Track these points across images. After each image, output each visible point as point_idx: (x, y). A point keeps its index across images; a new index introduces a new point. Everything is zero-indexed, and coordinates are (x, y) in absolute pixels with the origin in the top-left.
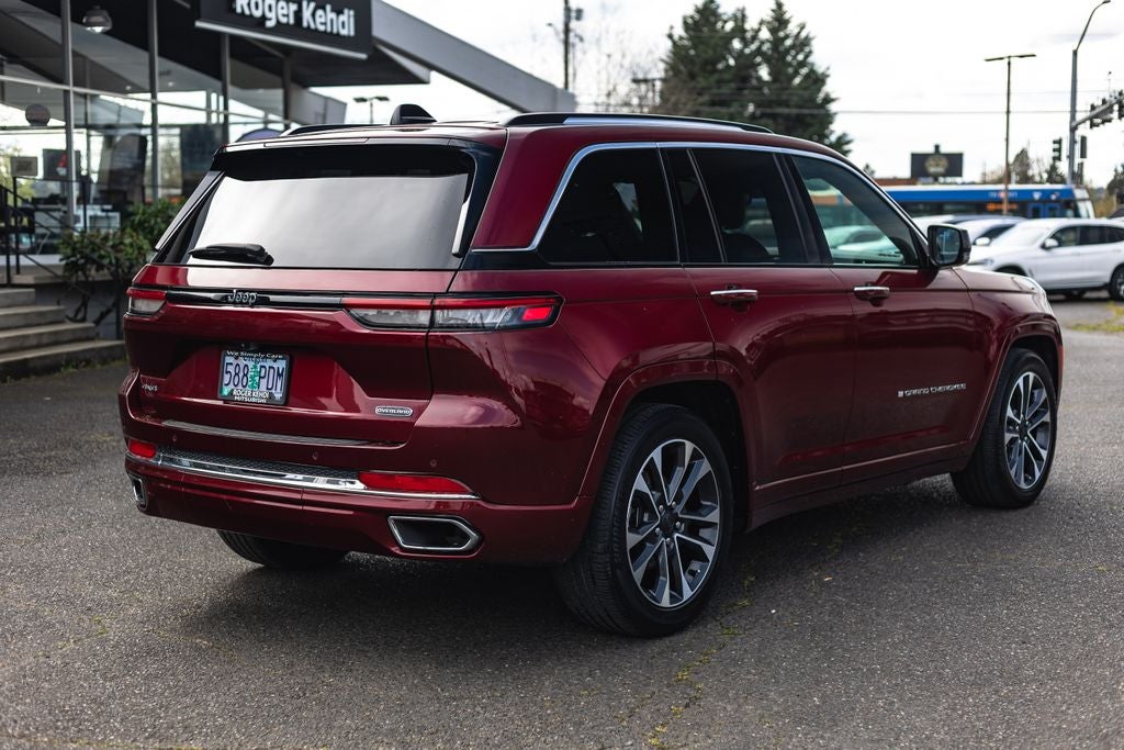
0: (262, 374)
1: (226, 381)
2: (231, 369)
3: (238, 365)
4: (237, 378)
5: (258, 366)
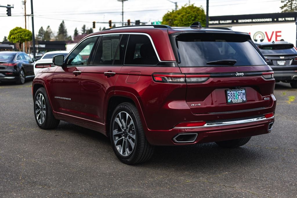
0: (239, 95)
1: (229, 98)
2: (229, 94)
3: (231, 93)
4: (232, 97)
5: (237, 93)
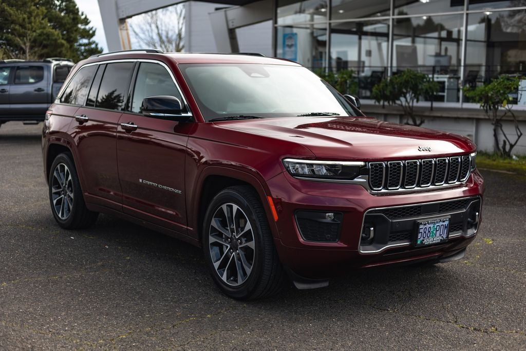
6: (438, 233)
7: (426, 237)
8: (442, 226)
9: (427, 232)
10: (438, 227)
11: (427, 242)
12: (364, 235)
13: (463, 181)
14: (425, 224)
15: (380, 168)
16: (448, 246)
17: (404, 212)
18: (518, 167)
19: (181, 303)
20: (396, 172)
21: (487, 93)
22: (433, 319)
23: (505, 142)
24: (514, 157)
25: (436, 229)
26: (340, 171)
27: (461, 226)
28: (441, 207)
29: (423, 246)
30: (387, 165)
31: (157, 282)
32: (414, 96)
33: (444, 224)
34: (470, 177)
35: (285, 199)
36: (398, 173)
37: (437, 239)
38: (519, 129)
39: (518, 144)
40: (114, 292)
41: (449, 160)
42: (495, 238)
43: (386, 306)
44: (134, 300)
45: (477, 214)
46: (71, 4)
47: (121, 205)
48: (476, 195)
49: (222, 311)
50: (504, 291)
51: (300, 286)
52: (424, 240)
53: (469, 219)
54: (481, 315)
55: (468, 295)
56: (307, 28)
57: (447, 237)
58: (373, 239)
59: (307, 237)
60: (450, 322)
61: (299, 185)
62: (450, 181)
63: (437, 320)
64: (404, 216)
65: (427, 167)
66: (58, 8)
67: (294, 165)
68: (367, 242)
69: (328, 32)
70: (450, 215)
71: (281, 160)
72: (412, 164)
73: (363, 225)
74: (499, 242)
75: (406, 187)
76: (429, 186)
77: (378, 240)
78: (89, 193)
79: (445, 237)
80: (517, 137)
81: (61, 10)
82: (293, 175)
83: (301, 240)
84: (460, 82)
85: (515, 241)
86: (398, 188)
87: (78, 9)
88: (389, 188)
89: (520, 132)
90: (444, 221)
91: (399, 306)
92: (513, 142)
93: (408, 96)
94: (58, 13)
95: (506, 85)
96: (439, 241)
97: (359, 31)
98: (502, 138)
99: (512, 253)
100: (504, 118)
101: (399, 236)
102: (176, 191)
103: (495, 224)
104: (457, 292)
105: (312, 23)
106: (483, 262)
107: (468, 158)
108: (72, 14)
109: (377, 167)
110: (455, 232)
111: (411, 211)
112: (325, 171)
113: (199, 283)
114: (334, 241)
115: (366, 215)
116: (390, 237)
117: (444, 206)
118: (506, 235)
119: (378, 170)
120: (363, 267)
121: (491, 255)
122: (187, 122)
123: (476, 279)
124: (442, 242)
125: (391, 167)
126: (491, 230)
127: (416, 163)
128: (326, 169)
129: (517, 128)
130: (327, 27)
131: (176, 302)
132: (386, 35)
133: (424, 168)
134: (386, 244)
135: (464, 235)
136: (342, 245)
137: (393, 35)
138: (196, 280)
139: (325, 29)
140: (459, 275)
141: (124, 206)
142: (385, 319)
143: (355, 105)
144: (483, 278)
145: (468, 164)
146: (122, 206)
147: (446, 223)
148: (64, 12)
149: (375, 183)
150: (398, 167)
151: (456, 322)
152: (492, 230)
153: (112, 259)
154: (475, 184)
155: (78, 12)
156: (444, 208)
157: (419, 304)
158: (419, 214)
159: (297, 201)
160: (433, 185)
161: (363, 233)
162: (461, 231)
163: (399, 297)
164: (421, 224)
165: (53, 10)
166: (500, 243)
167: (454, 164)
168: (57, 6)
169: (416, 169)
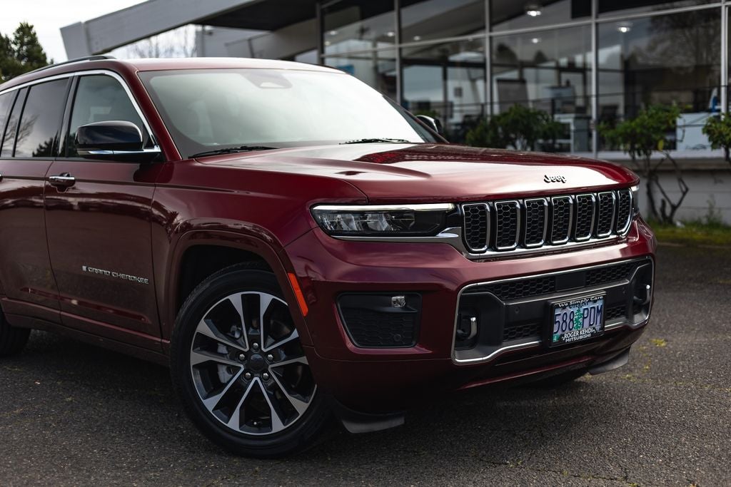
6: (586, 321)
7: (567, 330)
8: (593, 310)
9: (568, 321)
10: (586, 312)
11: (569, 337)
12: (460, 332)
13: (622, 233)
14: (564, 308)
15: (481, 213)
16: (602, 344)
17: (527, 288)
18: (686, 236)
19: (143, 472)
20: (508, 219)
21: (633, 130)
22: (586, 475)
23: (663, 203)
24: (678, 224)
25: (583, 314)
26: (412, 224)
27: (623, 308)
28: (588, 278)
29: (563, 346)
30: (492, 208)
31: (110, 436)
32: (528, 143)
33: (595, 305)
34: (633, 225)
35: (317, 275)
36: (512, 222)
37: (585, 332)
38: (683, 183)
39: (683, 204)
40: (30, 459)
41: (596, 198)
42: (669, 337)
43: (502, 456)
44: (63, 470)
45: (648, 287)
46: (35, 48)
47: (58, 312)
48: (643, 256)
49: (215, 482)
50: (698, 420)
51: (353, 428)
52: (563, 335)
53: (635, 298)
54: (667, 464)
55: (640, 431)
56: (367, 59)
57: (603, 328)
58: (476, 337)
59: (362, 341)
60: (616, 479)
61: (340, 249)
62: (600, 233)
63: (593, 477)
64: (526, 295)
65: (561, 209)
66: (16, 54)
67: (331, 215)
68: (466, 343)
69: (397, 64)
70: (605, 290)
71: (308, 209)
72: (536, 206)
73: (457, 314)
74: (677, 343)
75: (528, 245)
76: (565, 243)
77: (485, 340)
78: (9, 298)
79: (598, 328)
80: (680, 195)
81: (21, 57)
82: (330, 233)
83: (350, 345)
84: (592, 122)
85: (701, 339)
86: (513, 246)
87: (45, 55)
88: (500, 248)
89: (685, 185)
90: (595, 301)
91: (525, 455)
92: (675, 201)
93: (518, 143)
94: (17, 62)
95: (660, 118)
96: (589, 335)
97: (442, 61)
98: (658, 197)
99: (700, 358)
100: (661, 168)
101: (520, 329)
102: (141, 280)
103: (666, 317)
104: (620, 426)
105: (375, 49)
106: (656, 376)
107: (628, 194)
108: (37, 62)
109: (476, 211)
110: (614, 319)
111: (539, 286)
112: (386, 225)
113: (183, 434)
114: (409, 344)
115: (461, 297)
116: (506, 332)
117: (594, 274)
118: (686, 332)
119: (477, 216)
120: (462, 388)
121: (667, 363)
122: (152, 162)
123: (649, 402)
124: (595, 338)
125: (500, 212)
126: (660, 326)
127: (542, 202)
128: (388, 222)
129: (681, 180)
130: (396, 56)
131: (135, 470)
132: (481, 65)
133: (556, 212)
134: (499, 345)
135: (628, 324)
136: (424, 351)
137: (492, 65)
138: (177, 429)
139: (394, 60)
140: (621, 398)
141: (62, 313)
142: (501, 480)
143: (435, 130)
144: (660, 401)
145: (628, 203)
146: (60, 314)
147: (599, 304)
148: (26, 59)
149: (473, 239)
150: (512, 211)
151: (626, 478)
152: (662, 326)
153: (42, 403)
154: (642, 237)
155: (46, 58)
156: (593, 280)
157: (559, 450)
158: (553, 291)
159: (340, 278)
160: (572, 241)
161: (459, 327)
162: (623, 318)
163: (524, 439)
164: (558, 307)
165: (9, 58)
166: (679, 345)
167: (605, 204)
168: (14, 52)
169: (543, 213)
